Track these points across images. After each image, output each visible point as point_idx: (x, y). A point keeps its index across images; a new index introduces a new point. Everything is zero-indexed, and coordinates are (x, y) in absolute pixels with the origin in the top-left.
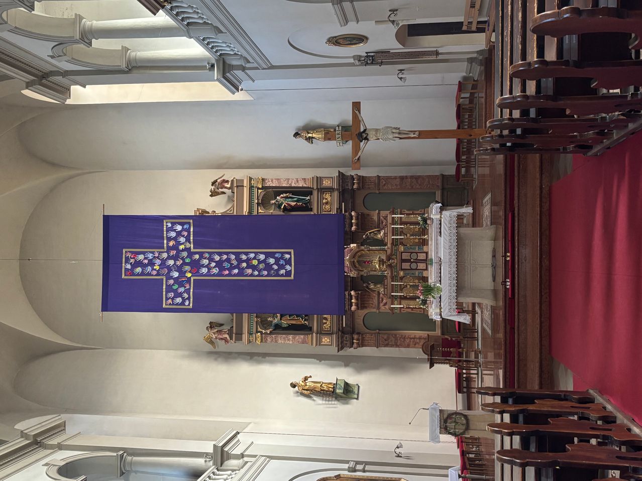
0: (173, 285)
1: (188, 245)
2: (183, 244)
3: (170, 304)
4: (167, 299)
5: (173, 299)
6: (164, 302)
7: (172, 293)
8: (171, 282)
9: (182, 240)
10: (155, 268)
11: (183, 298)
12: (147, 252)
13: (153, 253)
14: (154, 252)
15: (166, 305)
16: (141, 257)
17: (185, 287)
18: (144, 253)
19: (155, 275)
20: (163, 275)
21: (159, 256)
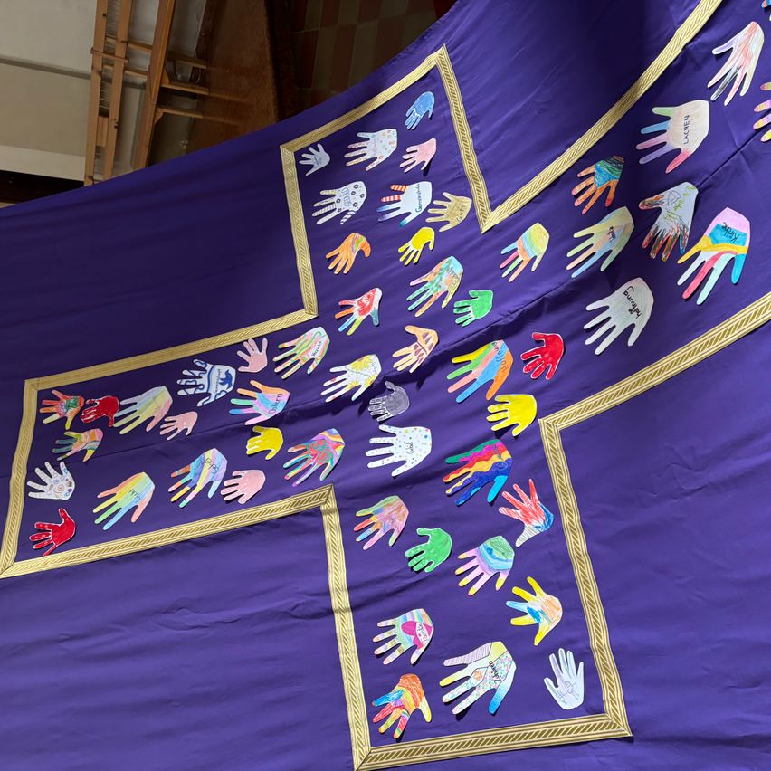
0: (409, 536)
1: (455, 210)
2: (420, 222)
3: (416, 729)
4: (379, 680)
5: (430, 670)
6: (357, 712)
7: (418, 616)
8: (389, 515)
9: (413, 199)
10: (253, 446)
11: (519, 641)
12: (188, 363)
13: (229, 356)
14: (240, 346)
15: (378, 739)
16: (152, 404)
17: (517, 527)
18: (167, 375)
19: (256, 500)
20: (312, 482)
21: (272, 365)
